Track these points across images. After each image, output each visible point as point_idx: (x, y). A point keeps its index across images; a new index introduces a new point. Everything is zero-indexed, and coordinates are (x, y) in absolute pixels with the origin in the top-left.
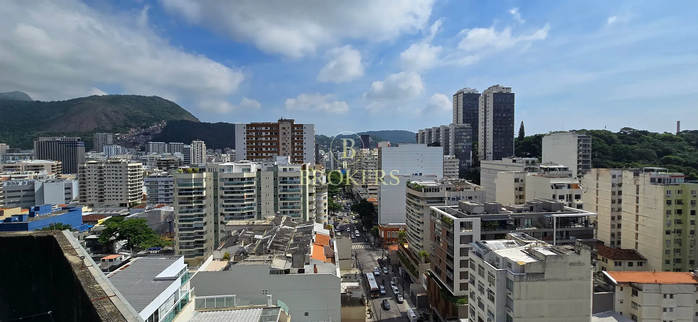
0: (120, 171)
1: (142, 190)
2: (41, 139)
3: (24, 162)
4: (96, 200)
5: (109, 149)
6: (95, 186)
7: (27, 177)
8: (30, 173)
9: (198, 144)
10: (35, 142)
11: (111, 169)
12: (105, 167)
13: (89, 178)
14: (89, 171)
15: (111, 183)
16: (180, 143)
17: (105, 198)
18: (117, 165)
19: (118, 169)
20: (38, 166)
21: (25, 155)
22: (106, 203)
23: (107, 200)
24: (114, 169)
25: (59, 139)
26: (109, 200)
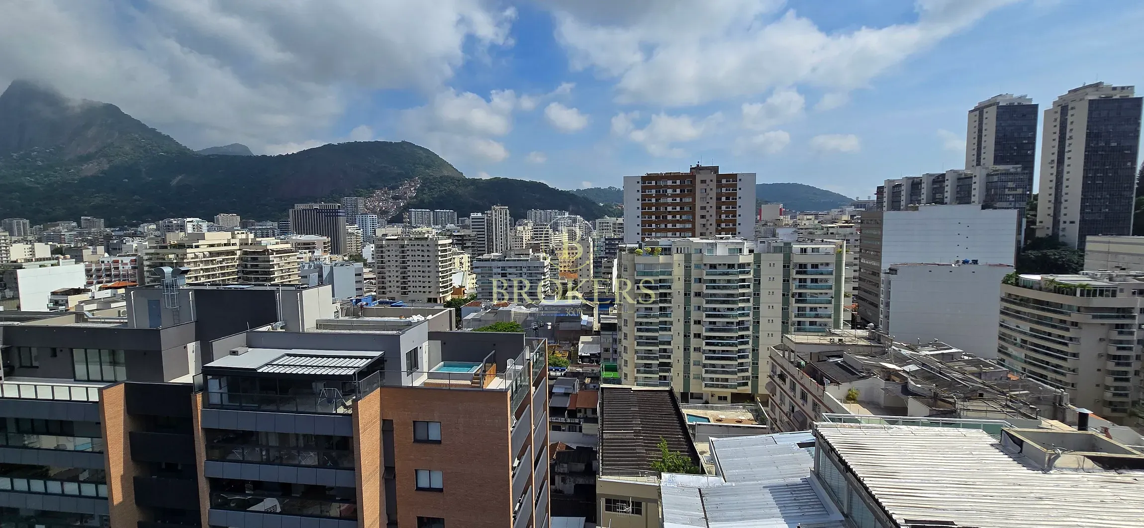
0: (428, 251)
1: (451, 280)
2: (300, 207)
3: (294, 238)
4: (398, 292)
5: (364, 220)
6: (397, 271)
7: (303, 258)
8: (305, 253)
9: (501, 211)
10: (291, 211)
11: (416, 248)
12: (408, 245)
13: (389, 261)
14: (389, 251)
15: (417, 269)
16: (448, 211)
17: (409, 289)
18: (423, 242)
19: (425, 248)
20: (309, 244)
21: (267, 228)
22: (411, 296)
23: (412, 292)
24: (420, 248)
25: (316, 206)
26: (414, 292)
